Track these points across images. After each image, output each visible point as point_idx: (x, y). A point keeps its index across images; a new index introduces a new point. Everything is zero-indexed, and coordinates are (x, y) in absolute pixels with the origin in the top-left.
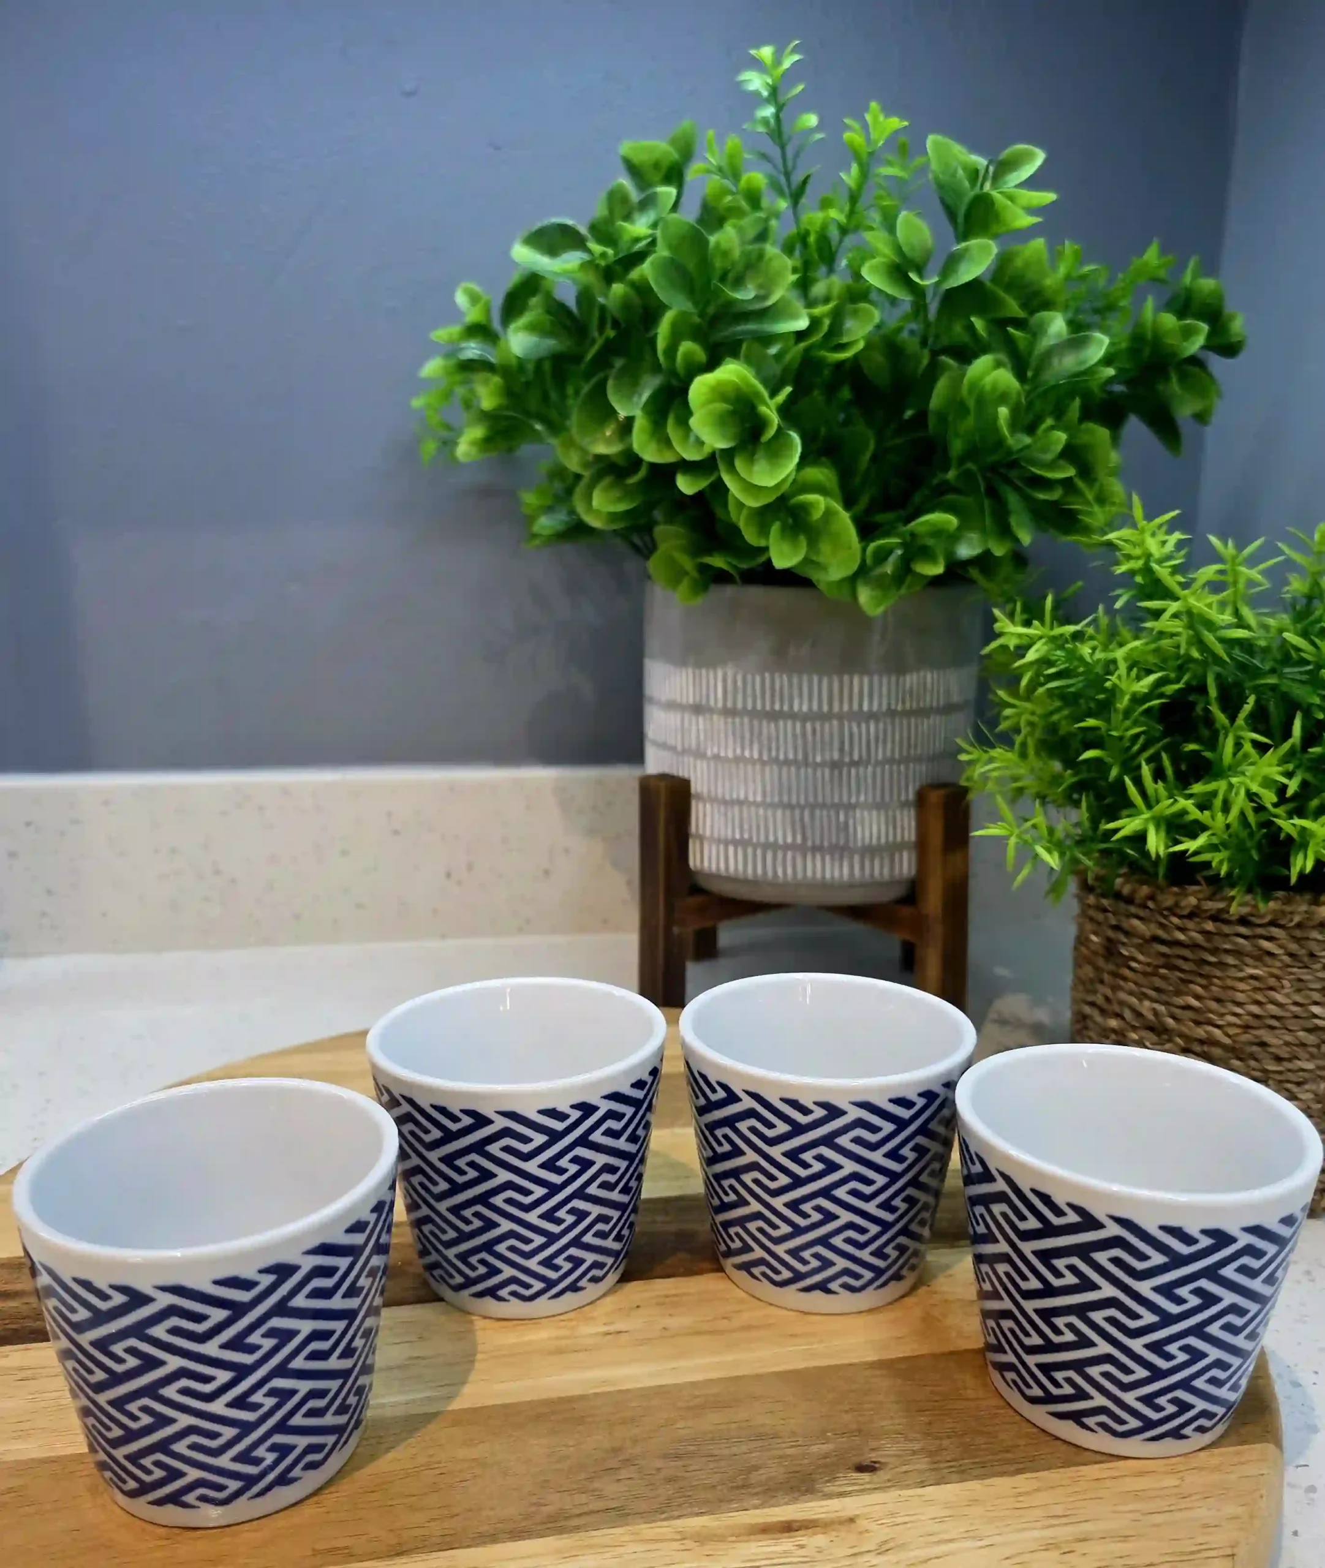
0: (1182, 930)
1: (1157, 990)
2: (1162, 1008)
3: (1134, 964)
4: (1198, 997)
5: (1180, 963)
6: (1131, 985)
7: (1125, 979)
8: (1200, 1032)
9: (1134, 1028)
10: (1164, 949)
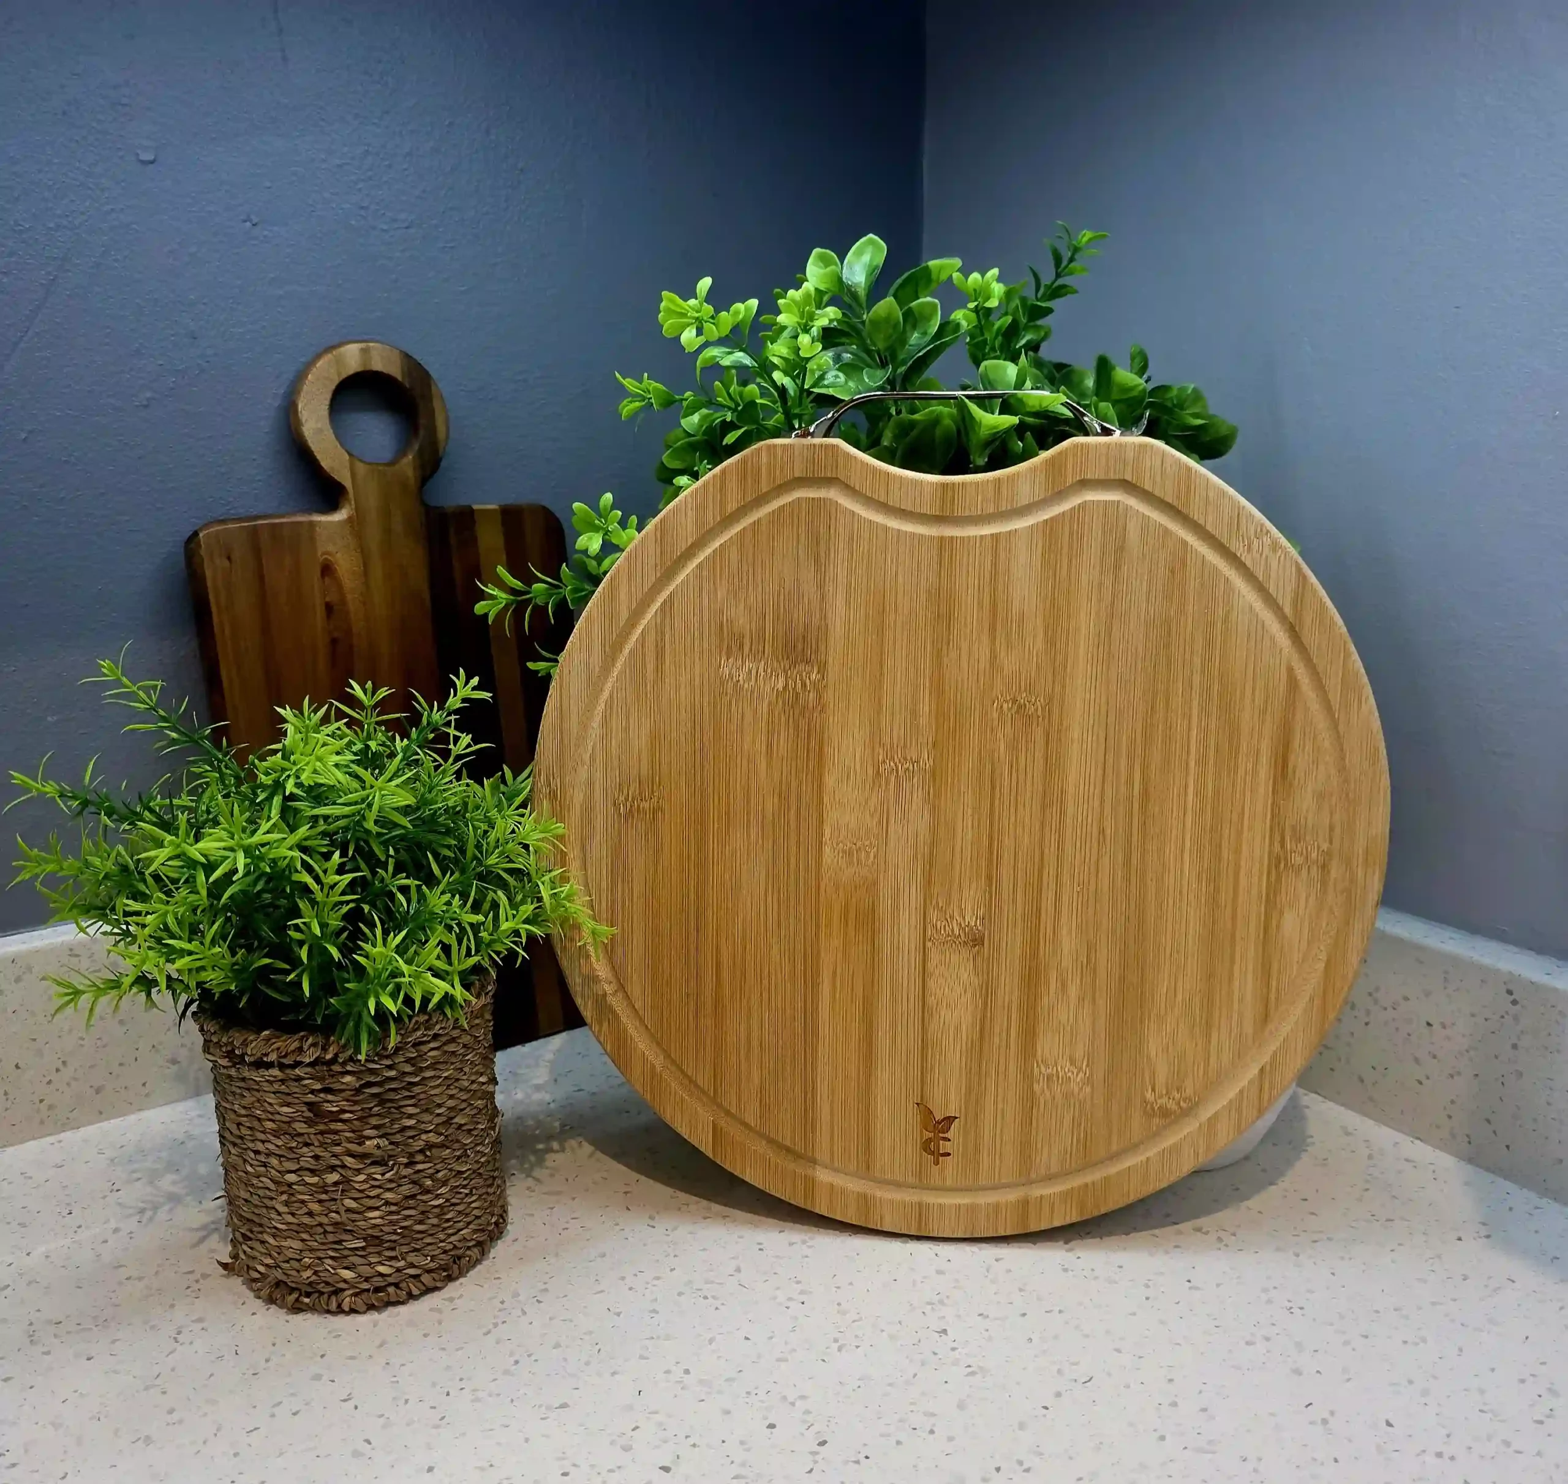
0: (390, 1067)
1: (375, 1127)
2: (383, 1142)
3: (347, 1116)
4: (410, 1116)
5: (392, 1096)
6: (348, 1135)
7: (336, 1132)
8: (419, 1144)
9: (359, 1171)
10: (375, 1090)
